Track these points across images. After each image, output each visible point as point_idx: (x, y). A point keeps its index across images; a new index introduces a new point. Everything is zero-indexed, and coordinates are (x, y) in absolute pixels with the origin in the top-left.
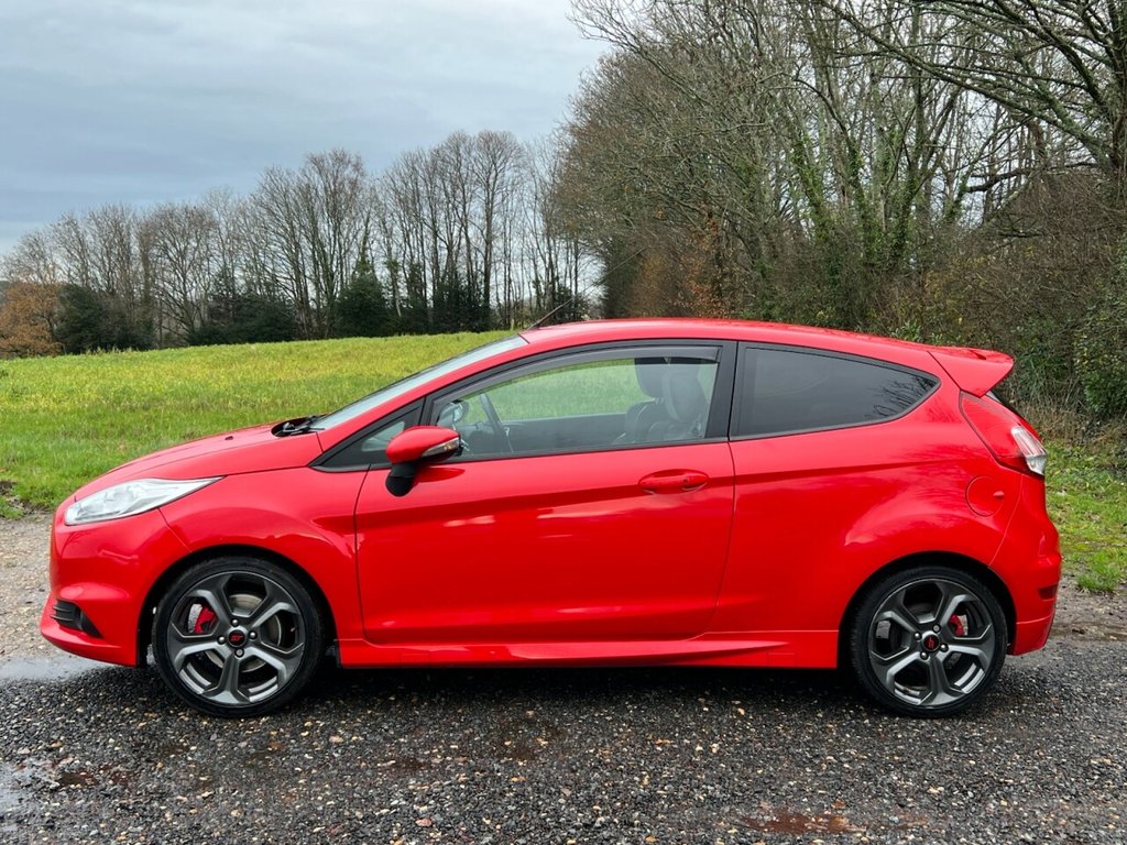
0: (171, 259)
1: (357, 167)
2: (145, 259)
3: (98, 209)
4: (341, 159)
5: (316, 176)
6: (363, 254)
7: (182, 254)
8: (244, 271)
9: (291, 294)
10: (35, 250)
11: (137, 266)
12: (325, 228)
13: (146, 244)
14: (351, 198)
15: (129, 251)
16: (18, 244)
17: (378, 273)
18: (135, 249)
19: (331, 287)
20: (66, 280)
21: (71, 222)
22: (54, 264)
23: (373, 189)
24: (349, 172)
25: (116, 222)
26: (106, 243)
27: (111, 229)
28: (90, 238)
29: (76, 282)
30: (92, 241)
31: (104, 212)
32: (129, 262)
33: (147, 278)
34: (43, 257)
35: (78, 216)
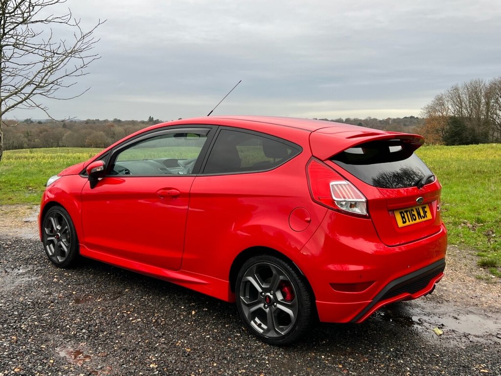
2: (488, 104)
3: (468, 82)
10: (440, 102)
11: (483, 108)
13: (488, 96)
15: (480, 102)
16: (434, 100)
18: (483, 101)
20: (452, 115)
21: (457, 89)
22: (448, 108)
25: (476, 88)
26: (470, 97)
27: (474, 92)
28: (464, 96)
29: (456, 116)
30: (465, 98)
31: (471, 84)
32: (479, 106)
33: (487, 113)
34: (443, 105)
35: (460, 86)
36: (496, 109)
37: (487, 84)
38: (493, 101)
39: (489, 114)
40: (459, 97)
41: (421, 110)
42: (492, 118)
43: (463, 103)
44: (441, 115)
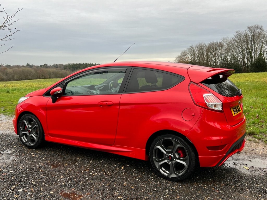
0: (213, 55)
1: (261, 29)
2: (207, 55)
3: (198, 44)
4: (257, 27)
5: (249, 32)
6: (261, 51)
7: (215, 54)
8: (230, 57)
9: (241, 62)
10: (184, 54)
11: (205, 57)
12: (250, 45)
13: (207, 52)
14: (258, 37)
15: (204, 54)
16: (181, 53)
17: (265, 56)
18: (205, 53)
19: (252, 60)
20: (190, 61)
21: (192, 48)
22: (188, 57)
23: (264, 34)
24: (259, 30)
25: (201, 47)
26: (199, 52)
27: (201, 48)
28: (196, 51)
29: (193, 61)
30: (196, 52)
31: (199, 45)
32: (203, 56)
33: (207, 59)
34: (186, 56)
35: (194, 46)
36: (211, 57)
37: (207, 45)
38: (210, 53)
39: (208, 60)
40: (193, 52)
41: (175, 59)
42: (210, 62)
43: (196, 54)
44: (185, 61)
